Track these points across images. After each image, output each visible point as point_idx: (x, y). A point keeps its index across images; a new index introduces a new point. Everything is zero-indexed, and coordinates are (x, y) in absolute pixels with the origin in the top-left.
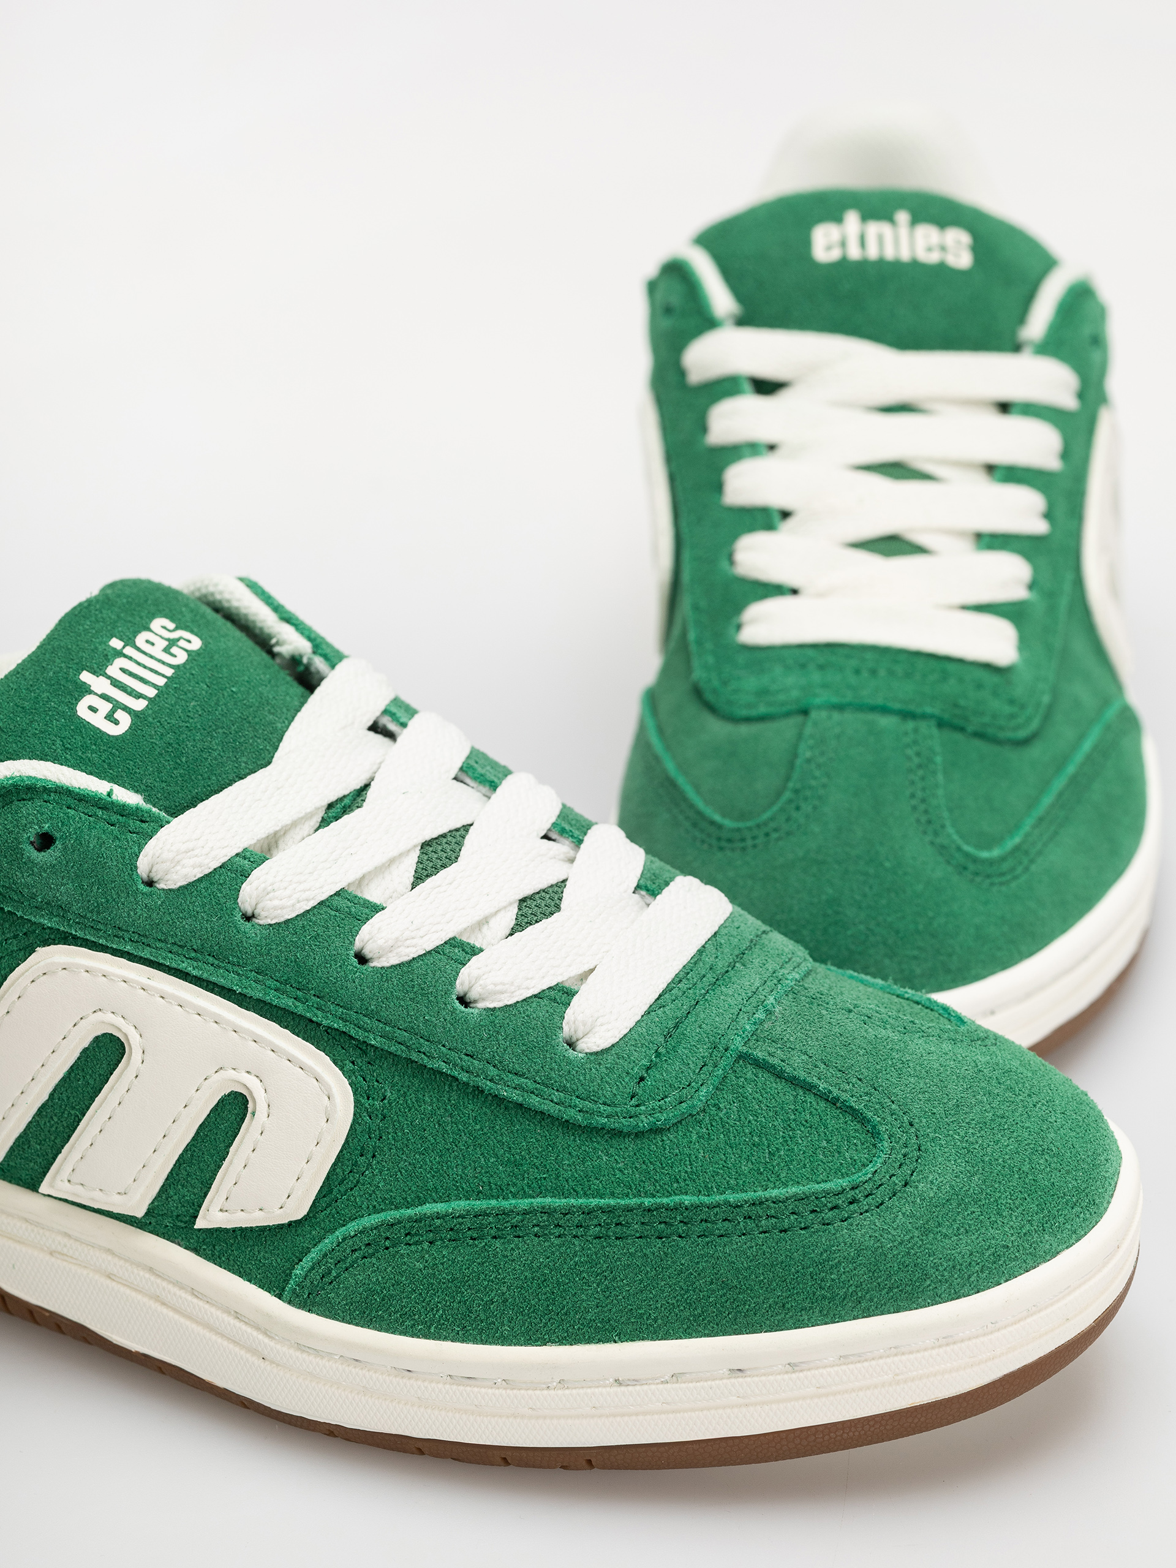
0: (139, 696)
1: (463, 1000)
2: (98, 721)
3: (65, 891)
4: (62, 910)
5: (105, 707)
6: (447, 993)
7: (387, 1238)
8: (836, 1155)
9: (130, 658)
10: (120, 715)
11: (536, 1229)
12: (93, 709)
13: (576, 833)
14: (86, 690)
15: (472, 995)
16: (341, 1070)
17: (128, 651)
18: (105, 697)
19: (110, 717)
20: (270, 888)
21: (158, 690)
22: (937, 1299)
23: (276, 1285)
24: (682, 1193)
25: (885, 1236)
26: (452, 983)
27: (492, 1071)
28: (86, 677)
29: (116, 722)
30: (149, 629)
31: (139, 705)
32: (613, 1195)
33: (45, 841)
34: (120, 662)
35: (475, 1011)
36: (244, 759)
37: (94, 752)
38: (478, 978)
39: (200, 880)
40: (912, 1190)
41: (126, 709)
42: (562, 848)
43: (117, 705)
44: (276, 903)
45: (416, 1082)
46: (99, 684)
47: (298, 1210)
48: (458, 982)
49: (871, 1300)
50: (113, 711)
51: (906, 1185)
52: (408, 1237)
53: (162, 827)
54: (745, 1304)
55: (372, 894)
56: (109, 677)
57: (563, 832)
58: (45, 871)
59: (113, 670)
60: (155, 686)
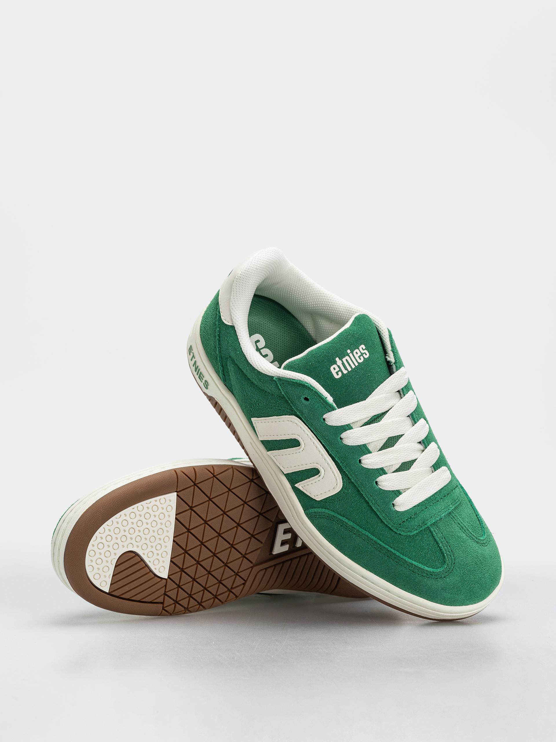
0: (346, 369)
1: (376, 482)
2: (334, 372)
3: (305, 411)
4: (303, 414)
5: (337, 369)
6: (374, 480)
7: (332, 518)
8: (434, 562)
9: (350, 357)
10: (340, 373)
11: (364, 538)
12: (334, 369)
13: (427, 444)
14: (335, 363)
15: (379, 483)
16: (342, 480)
17: (351, 355)
18: (339, 366)
19: (337, 373)
20: (349, 437)
21: (352, 369)
22: (437, 602)
23: (305, 509)
24: (397, 551)
25: (434, 585)
26: (376, 479)
27: (373, 502)
28: (337, 359)
29: (338, 375)
30: (359, 349)
31: (345, 372)
32: (383, 542)
33: (306, 399)
34: (347, 358)
35: (377, 486)
36: (362, 395)
37: (329, 380)
38: (382, 481)
39: (335, 426)
40: (445, 579)
41: (342, 372)
42: (421, 447)
43: (340, 370)
44: (348, 441)
45: (357, 492)
46: (339, 362)
47: (318, 499)
48: (377, 479)
49: (423, 595)
50: (339, 371)
51: (444, 577)
52: (337, 521)
53: (334, 410)
54: (397, 580)
55: (370, 448)
56: (342, 361)
57: (424, 443)
58: (303, 405)
59: (344, 360)
60: (351, 367)
